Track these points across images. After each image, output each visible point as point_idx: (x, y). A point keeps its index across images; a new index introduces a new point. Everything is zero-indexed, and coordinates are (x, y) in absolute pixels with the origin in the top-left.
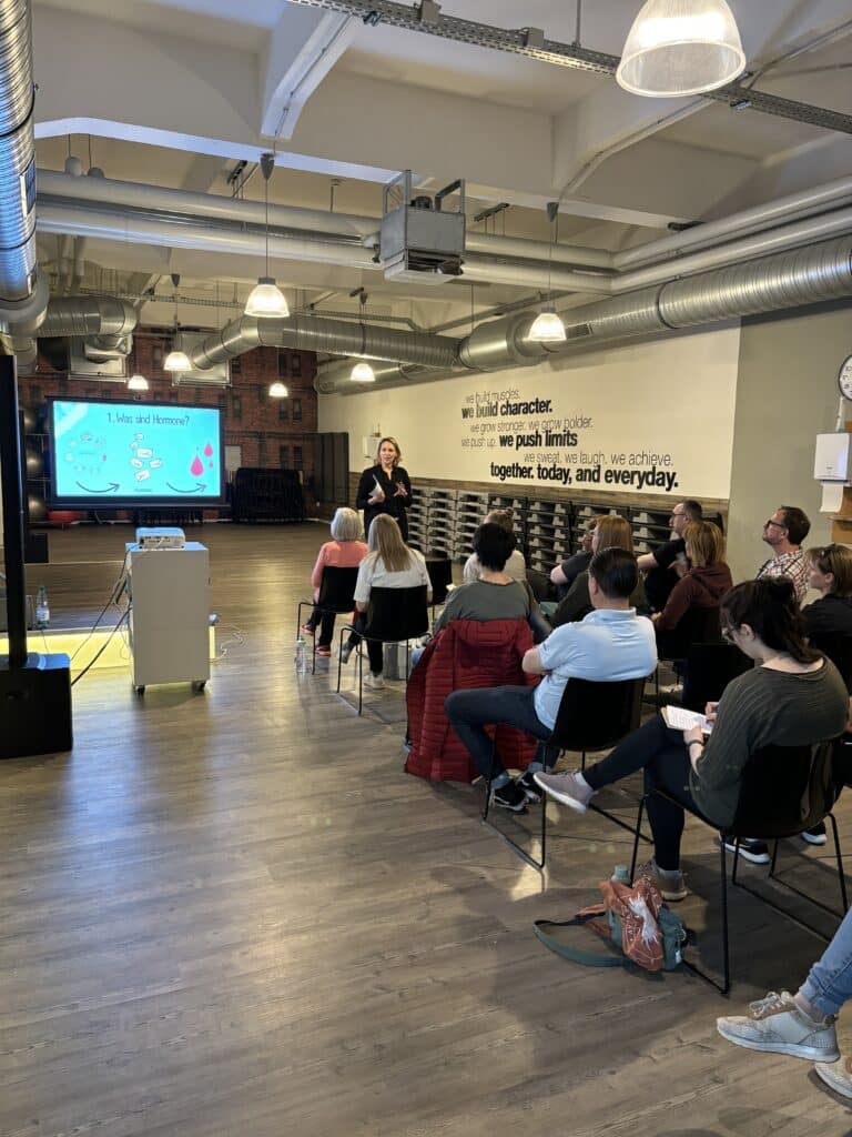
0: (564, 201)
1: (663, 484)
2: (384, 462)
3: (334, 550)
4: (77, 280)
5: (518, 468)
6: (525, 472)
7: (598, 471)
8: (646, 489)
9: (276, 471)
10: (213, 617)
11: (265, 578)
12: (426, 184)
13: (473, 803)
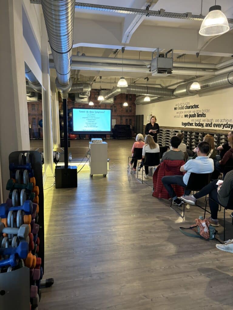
0: (201, 52)
1: (230, 127)
2: (152, 122)
3: (137, 144)
4: (78, 79)
5: (189, 123)
6: (191, 124)
7: (212, 124)
8: (225, 129)
9: (124, 125)
10: (108, 159)
11: (121, 152)
12: (163, 51)
13: (168, 204)
